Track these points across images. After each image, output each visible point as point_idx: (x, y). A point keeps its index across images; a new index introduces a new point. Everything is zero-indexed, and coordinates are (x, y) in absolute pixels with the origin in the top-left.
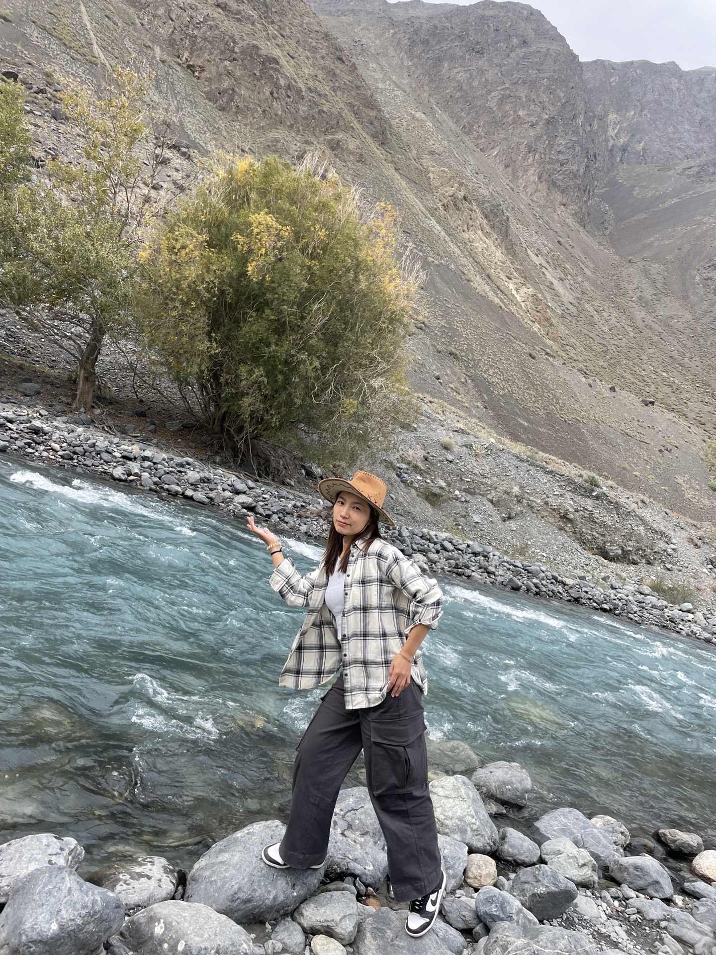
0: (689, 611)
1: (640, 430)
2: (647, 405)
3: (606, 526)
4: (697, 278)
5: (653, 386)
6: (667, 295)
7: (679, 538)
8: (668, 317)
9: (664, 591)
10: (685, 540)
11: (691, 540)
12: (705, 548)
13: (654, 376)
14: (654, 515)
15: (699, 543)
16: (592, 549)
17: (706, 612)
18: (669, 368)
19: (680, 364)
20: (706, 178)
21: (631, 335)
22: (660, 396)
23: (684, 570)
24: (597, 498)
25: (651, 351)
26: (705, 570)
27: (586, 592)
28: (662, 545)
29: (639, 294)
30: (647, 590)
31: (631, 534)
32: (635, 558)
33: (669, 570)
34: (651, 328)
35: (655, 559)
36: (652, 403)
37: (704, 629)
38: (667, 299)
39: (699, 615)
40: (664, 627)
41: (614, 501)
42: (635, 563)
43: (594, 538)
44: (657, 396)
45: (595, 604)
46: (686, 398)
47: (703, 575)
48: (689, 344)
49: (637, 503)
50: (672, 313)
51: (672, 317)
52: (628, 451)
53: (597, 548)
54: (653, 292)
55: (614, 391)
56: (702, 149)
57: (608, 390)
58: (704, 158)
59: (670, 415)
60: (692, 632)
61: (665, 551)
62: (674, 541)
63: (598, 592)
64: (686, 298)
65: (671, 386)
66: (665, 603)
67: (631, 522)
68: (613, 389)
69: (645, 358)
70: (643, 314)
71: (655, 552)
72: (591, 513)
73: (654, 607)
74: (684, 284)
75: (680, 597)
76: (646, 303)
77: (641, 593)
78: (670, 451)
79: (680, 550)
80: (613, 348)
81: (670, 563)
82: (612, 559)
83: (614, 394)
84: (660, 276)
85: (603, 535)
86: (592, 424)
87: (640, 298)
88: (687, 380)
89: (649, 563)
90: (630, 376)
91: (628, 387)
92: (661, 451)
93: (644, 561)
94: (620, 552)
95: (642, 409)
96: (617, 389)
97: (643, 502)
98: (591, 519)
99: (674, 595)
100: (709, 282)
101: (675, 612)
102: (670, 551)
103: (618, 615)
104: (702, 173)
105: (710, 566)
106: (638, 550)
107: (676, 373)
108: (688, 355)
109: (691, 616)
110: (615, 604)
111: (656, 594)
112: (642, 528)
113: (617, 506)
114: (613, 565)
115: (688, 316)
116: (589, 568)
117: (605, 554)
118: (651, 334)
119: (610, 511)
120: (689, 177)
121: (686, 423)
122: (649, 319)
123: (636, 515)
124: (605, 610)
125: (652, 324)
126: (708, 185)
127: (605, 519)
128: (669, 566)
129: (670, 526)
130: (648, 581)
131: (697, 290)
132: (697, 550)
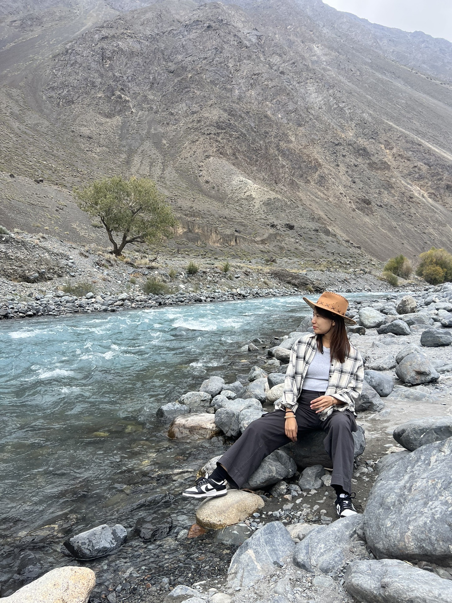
0: (92, 297)
1: (40, 200)
2: (38, 183)
3: (20, 260)
4: (44, 97)
5: (40, 171)
6: (29, 110)
7: (74, 255)
8: (35, 125)
9: (73, 290)
10: (78, 255)
11: (82, 254)
12: (91, 257)
13: (38, 165)
14: (53, 245)
15: (87, 254)
16: (16, 278)
17: (103, 294)
18: (46, 158)
19: (52, 155)
20: (28, 29)
21: (15, 139)
22: (46, 176)
23: (83, 273)
24: (7, 241)
25: (31, 148)
26: (95, 270)
27: (13, 308)
28: (64, 262)
29: (9, 110)
30: (61, 293)
31: (40, 261)
32: (49, 276)
33: (73, 276)
34: (25, 133)
35: (62, 272)
36: (42, 181)
37: (103, 305)
38: (30, 113)
39: (99, 298)
40: (76, 312)
41: (20, 241)
42: (50, 279)
43: (15, 271)
44: (44, 177)
45: (21, 314)
46: (62, 175)
47: (95, 273)
48: (54, 141)
49: (39, 239)
50: (36, 122)
51: (37, 124)
52: (36, 215)
53: (19, 277)
54: (19, 109)
55: (14, 177)
56: (18, 7)
57: (10, 177)
58: (22, 15)
59: (56, 187)
60: (95, 309)
61: (67, 265)
62: (71, 257)
63: (23, 306)
64: (41, 111)
65: (51, 169)
66: (75, 297)
67: (37, 252)
68: (12, 176)
69: (28, 153)
70: (17, 124)
71: (61, 268)
72: (6, 253)
73: (67, 302)
74: (37, 102)
75: (84, 291)
76: (17, 116)
77: (58, 297)
78: (62, 209)
79: (77, 262)
80: (4, 149)
81: (73, 272)
82: (33, 282)
83: (14, 179)
84: (20, 98)
85: (21, 267)
86: (5, 202)
87: (12, 113)
88: (60, 164)
89: (60, 276)
90: (23, 167)
91: (24, 173)
92: (57, 210)
93: (56, 276)
94: (37, 275)
95: (36, 186)
96: (15, 176)
97: (43, 238)
98: (8, 258)
99: (80, 291)
100: (53, 100)
101: (84, 301)
102: (70, 264)
103: (41, 315)
104: (24, 25)
105: (98, 266)
106: (49, 270)
107: (52, 161)
108: (55, 148)
109: (93, 300)
110: (37, 309)
111: (68, 294)
112: (46, 254)
113: (24, 244)
114: (35, 285)
115: (47, 123)
116: (16, 292)
117: (27, 279)
118: (27, 137)
119: (19, 249)
120: (16, 27)
121: (67, 190)
122: (23, 127)
123: (40, 247)
124: (30, 316)
125: (25, 130)
126: (30, 33)
127: (18, 255)
128: (73, 274)
129: (66, 249)
130: (61, 287)
131: (47, 106)
132: (87, 259)
